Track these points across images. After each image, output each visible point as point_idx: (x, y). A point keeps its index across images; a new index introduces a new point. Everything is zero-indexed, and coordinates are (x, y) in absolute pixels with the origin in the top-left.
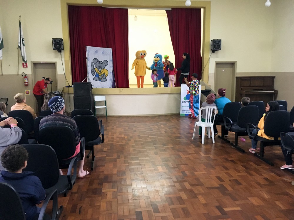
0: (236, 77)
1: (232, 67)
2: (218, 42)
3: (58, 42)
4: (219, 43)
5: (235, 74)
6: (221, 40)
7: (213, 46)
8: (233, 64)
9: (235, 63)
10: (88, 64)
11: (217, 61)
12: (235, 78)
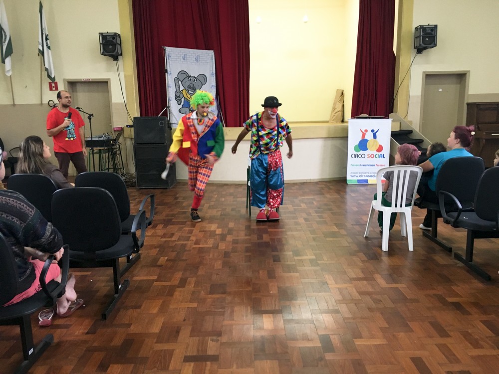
0: (468, 104)
1: (460, 83)
2: (430, 31)
3: (111, 39)
4: (433, 33)
5: (466, 98)
6: (436, 26)
7: (419, 39)
8: (461, 77)
9: (466, 74)
10: (168, 81)
11: (427, 71)
12: (465, 107)
